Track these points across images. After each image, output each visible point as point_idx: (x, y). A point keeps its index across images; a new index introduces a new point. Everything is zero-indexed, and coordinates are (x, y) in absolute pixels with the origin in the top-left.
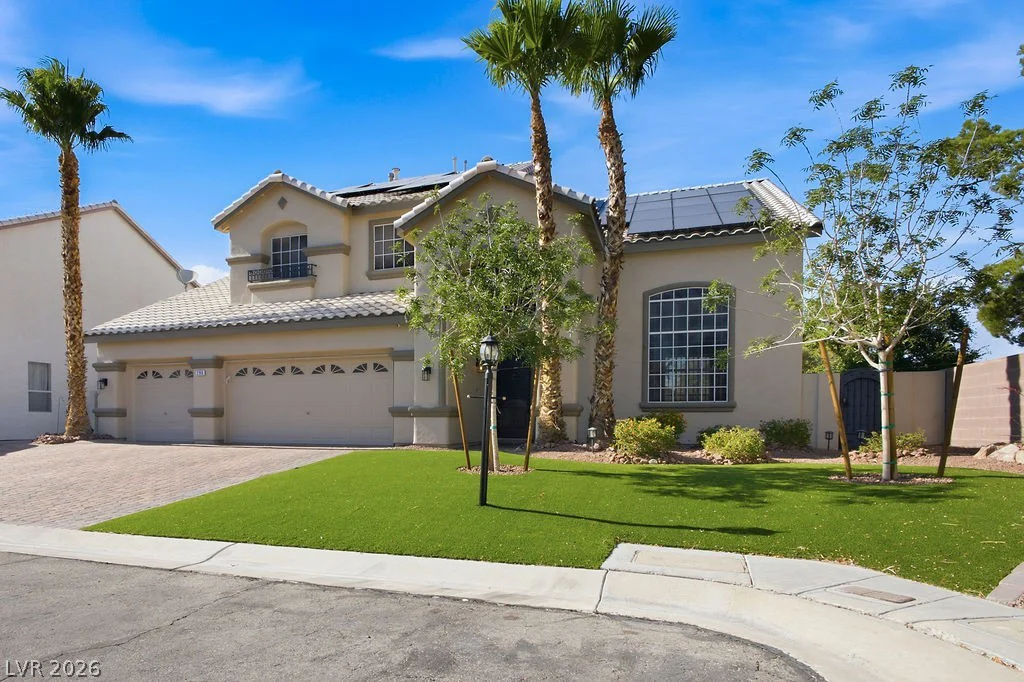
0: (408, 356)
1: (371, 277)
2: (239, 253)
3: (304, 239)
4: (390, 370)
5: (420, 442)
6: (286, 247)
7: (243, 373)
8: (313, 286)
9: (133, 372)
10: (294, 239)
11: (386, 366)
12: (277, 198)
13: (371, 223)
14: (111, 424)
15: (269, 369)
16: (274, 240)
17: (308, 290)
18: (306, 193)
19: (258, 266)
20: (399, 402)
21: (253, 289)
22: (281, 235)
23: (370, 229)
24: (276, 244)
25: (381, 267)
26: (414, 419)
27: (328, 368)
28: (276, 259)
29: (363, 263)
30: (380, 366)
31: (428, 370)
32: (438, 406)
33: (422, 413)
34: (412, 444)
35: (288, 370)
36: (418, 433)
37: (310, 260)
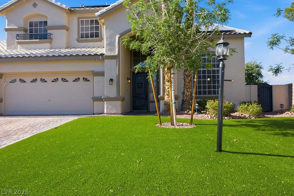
0: (102, 74)
1: (79, 41)
2: (12, 26)
3: (46, 23)
4: (91, 80)
5: (108, 112)
6: (36, 26)
7: (14, 81)
8: (51, 43)
10: (41, 22)
11: (89, 79)
12: (32, 3)
13: (79, 18)
15: (29, 80)
16: (30, 22)
17: (48, 45)
18: (47, 1)
19: (22, 33)
20: (96, 95)
21: (19, 43)
22: (35, 20)
23: (78, 20)
24: (31, 24)
25: (84, 37)
26: (105, 102)
27: (60, 79)
28: (31, 31)
29: (75, 35)
30: (86, 79)
31: (111, 80)
32: (116, 96)
33: (108, 99)
34: (104, 113)
35: (39, 80)
36: (107, 108)
37: (49, 32)
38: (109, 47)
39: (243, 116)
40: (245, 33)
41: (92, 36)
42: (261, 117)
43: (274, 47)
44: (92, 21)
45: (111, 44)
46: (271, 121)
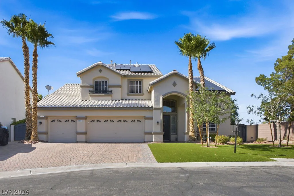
0: (151, 118)
1: (128, 95)
2: (85, 84)
3: (106, 82)
6: (100, 84)
7: (93, 121)
8: (111, 97)
9: (50, 120)
10: (103, 82)
12: (99, 69)
13: (128, 80)
14: (43, 137)
15: (102, 120)
16: (95, 81)
17: (110, 98)
18: (110, 69)
19: (92, 89)
21: (91, 96)
22: (98, 80)
23: (128, 81)
24: (96, 83)
25: (131, 92)
26: (153, 135)
27: (122, 121)
28: (96, 87)
29: (126, 91)
30: (139, 121)
31: (158, 122)
32: (160, 132)
33: (155, 133)
34: (153, 142)
35: (109, 121)
36: (155, 139)
37: (110, 89)
38: (156, 103)
39: (233, 143)
40: (231, 92)
41: (137, 92)
42: (242, 144)
43: (250, 113)
44: (137, 82)
45: (157, 101)
46: (247, 145)
